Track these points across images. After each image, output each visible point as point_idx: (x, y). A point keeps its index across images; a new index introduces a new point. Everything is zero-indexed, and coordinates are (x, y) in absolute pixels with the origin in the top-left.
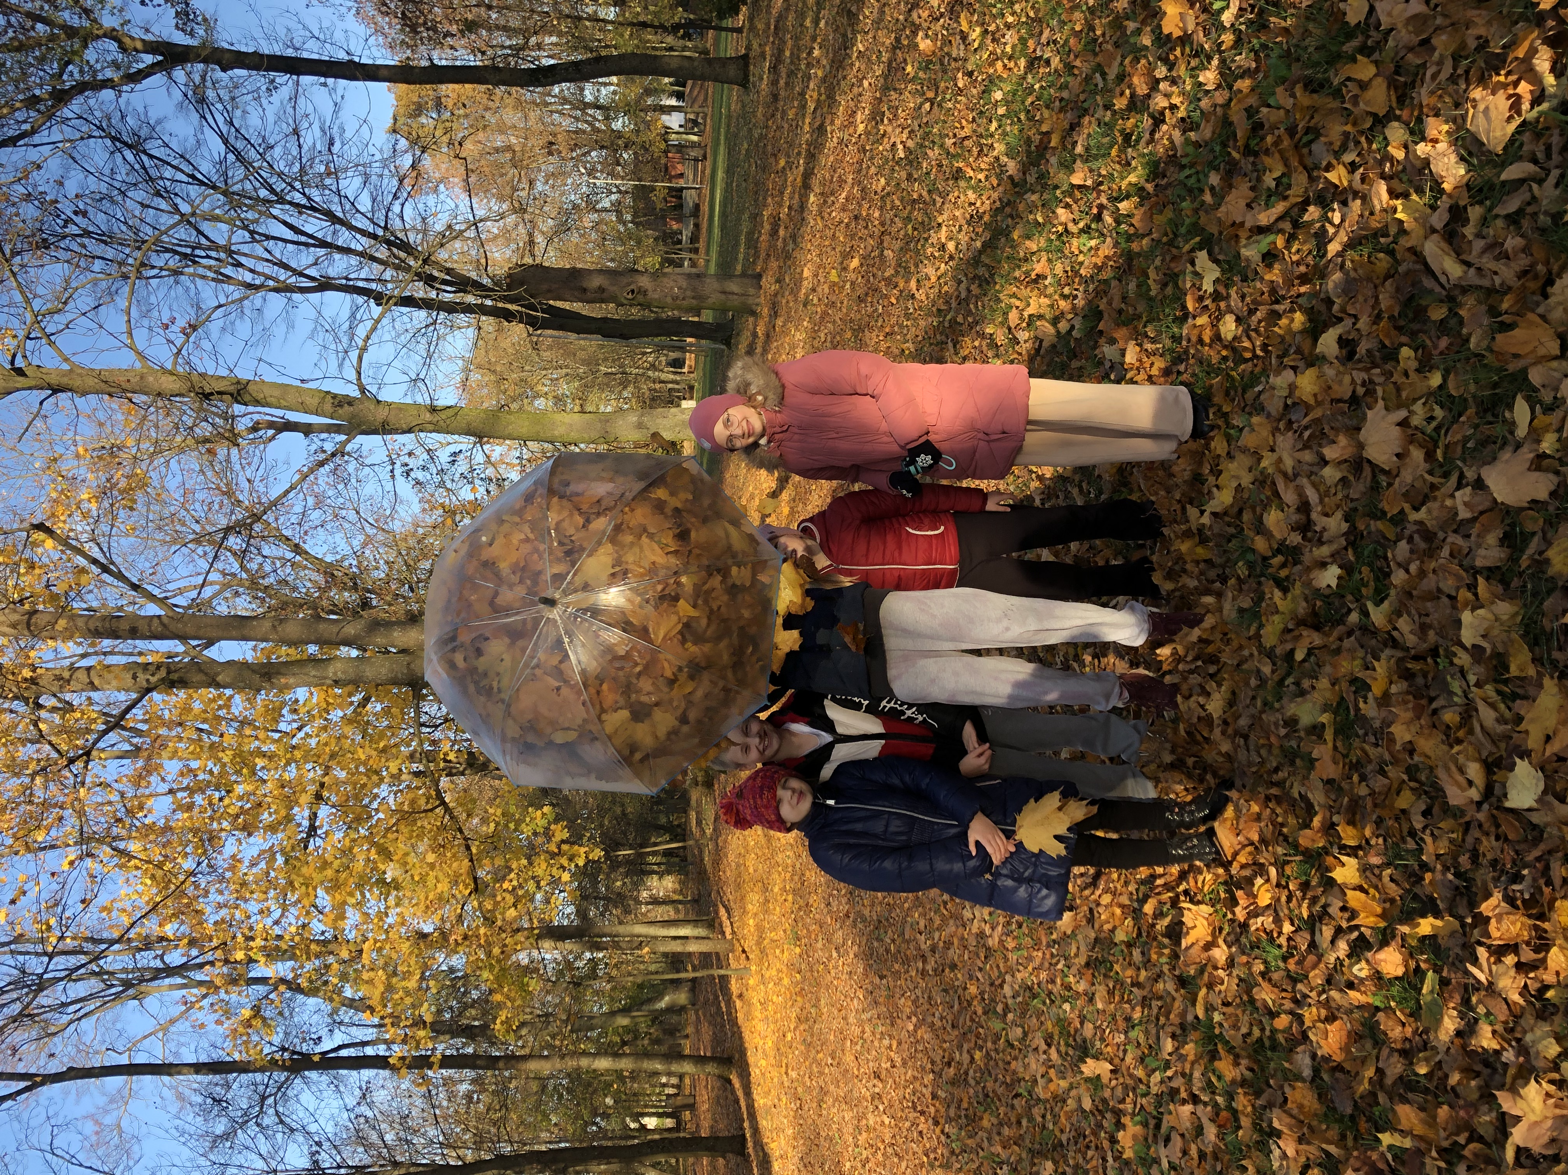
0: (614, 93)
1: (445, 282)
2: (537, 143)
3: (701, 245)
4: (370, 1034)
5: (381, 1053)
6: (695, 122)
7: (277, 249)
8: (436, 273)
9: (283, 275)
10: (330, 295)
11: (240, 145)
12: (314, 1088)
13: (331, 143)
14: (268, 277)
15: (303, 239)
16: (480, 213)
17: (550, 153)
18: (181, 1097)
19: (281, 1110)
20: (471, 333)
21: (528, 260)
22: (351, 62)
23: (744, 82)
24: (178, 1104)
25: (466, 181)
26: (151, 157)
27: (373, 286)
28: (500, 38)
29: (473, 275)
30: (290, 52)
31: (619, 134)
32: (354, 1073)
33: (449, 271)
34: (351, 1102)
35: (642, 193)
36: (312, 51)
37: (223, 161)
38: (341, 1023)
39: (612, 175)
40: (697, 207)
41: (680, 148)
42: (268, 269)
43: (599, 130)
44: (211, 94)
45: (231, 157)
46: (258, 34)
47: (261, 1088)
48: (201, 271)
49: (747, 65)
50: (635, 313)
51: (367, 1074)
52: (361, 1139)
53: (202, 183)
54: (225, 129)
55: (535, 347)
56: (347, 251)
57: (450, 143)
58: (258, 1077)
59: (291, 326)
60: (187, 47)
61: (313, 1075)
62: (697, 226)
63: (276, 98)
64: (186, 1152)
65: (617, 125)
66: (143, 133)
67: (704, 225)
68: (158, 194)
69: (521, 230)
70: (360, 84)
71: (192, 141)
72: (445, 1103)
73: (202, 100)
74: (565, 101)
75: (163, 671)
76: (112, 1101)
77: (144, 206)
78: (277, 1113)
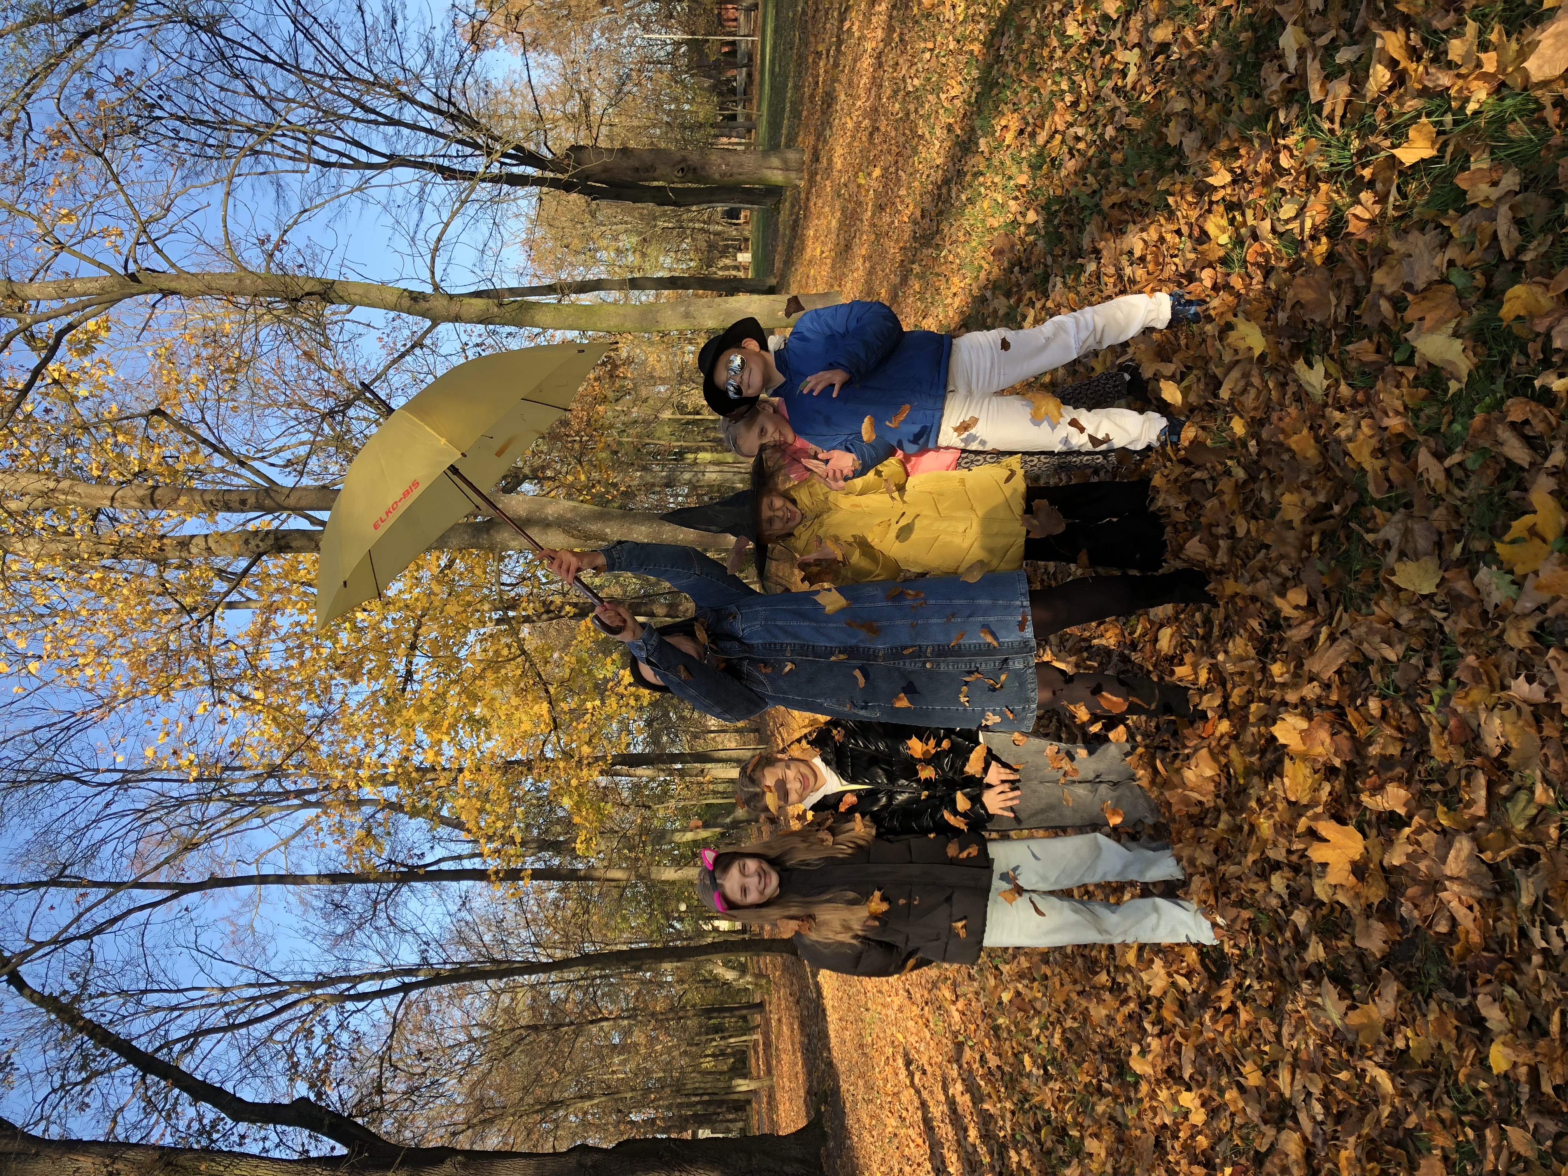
1: (507, 155)
4: (466, 849)
5: (477, 866)
7: (349, 127)
9: (355, 152)
10: (400, 171)
11: (307, 22)
12: (419, 896)
13: (394, 22)
14: (341, 154)
15: (373, 117)
18: (303, 902)
19: (392, 914)
20: (533, 205)
24: (302, 908)
25: (524, 54)
26: (226, 39)
27: (440, 161)
29: (533, 147)
32: (454, 884)
34: (453, 908)
37: (292, 40)
38: (440, 839)
40: (750, 57)
42: (339, 146)
45: (300, 36)
47: (374, 896)
48: (278, 150)
51: (465, 884)
52: (463, 940)
53: (275, 63)
54: (293, 8)
55: (594, 215)
56: (414, 127)
57: (507, 18)
58: (371, 886)
61: (419, 885)
62: (750, 75)
64: (314, 950)
66: (216, 14)
67: (757, 76)
72: (535, 909)
75: (271, 536)
76: (244, 905)
77: (222, 89)
78: (388, 917)
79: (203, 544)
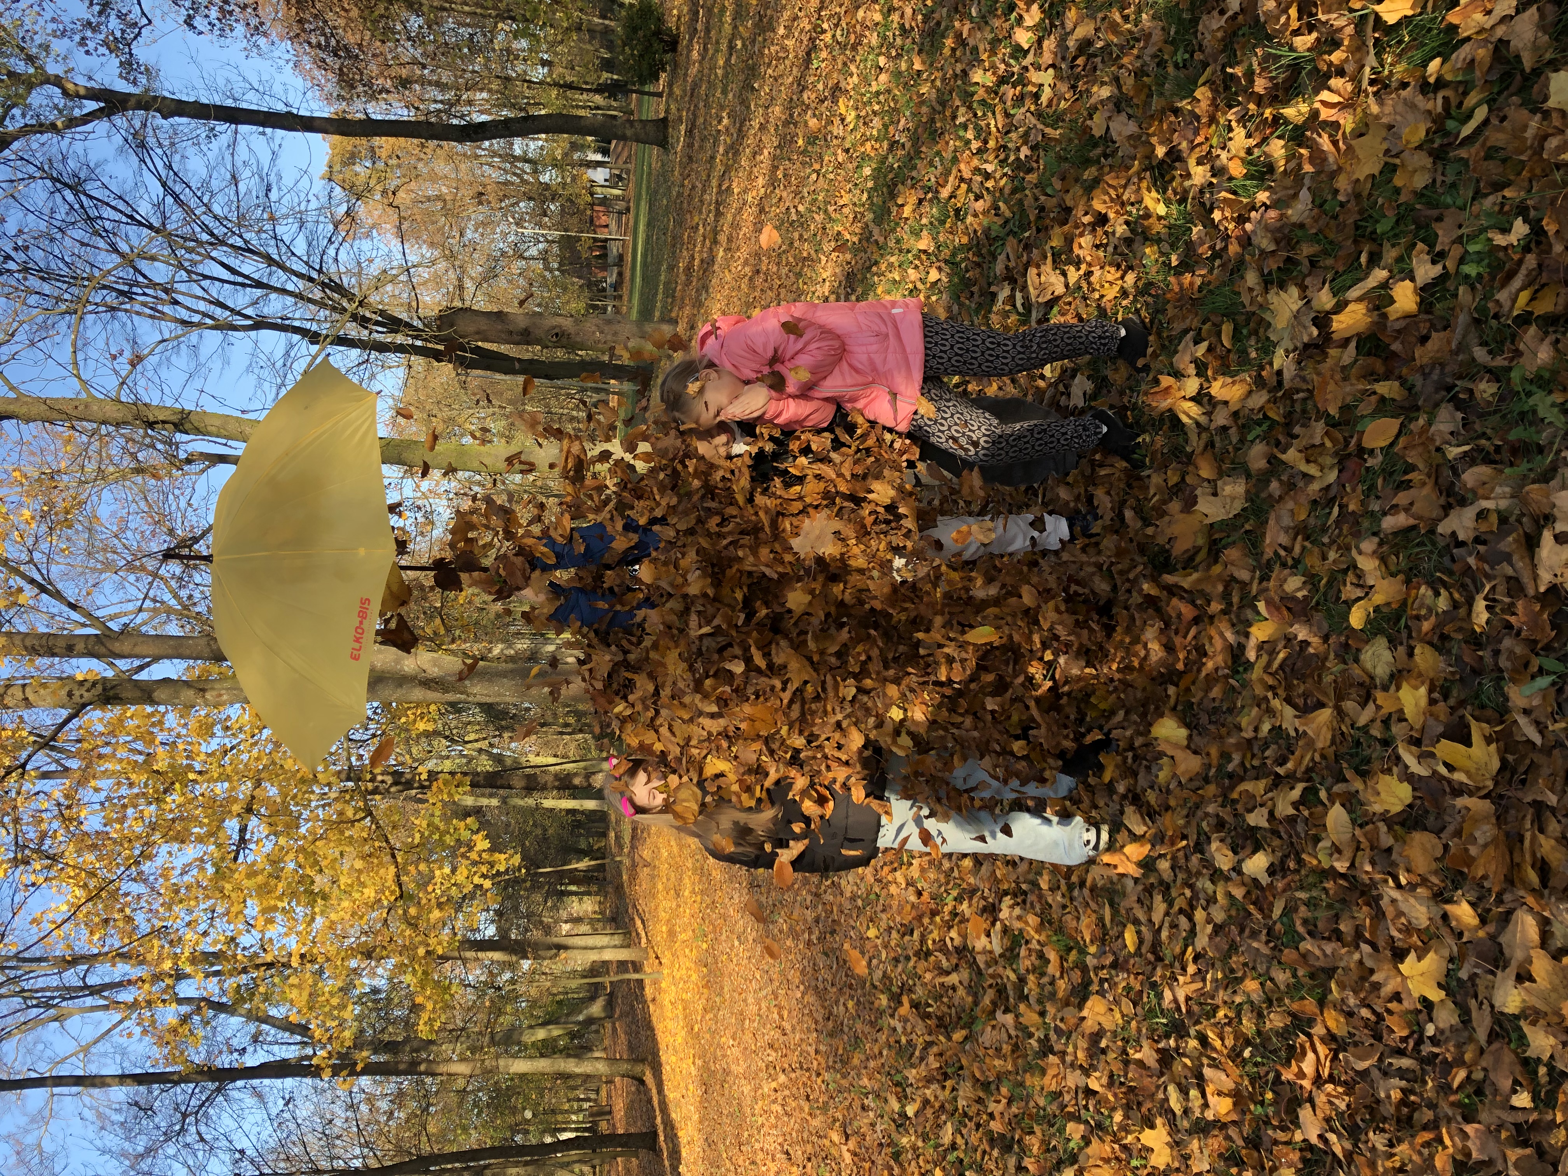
0: (542, 148)
1: (377, 323)
2: (467, 193)
3: (625, 291)
6: (620, 177)
7: (214, 289)
8: (368, 315)
9: (218, 312)
10: (265, 333)
11: (178, 188)
12: (236, 1104)
13: (269, 190)
14: (205, 315)
15: (240, 279)
16: (413, 258)
17: (480, 203)
19: (202, 1127)
20: (401, 372)
21: (458, 304)
22: (289, 113)
23: (663, 143)
25: (399, 228)
26: (91, 197)
27: (308, 325)
28: (433, 93)
29: (404, 316)
30: (229, 103)
31: (547, 187)
33: (382, 313)
35: (567, 243)
36: (251, 102)
37: (161, 203)
38: (264, 1041)
39: (541, 226)
40: (621, 257)
41: (605, 201)
42: (202, 306)
43: (526, 182)
44: (151, 141)
45: (169, 200)
46: (199, 83)
47: (183, 1107)
48: (137, 307)
49: (666, 127)
50: (560, 354)
53: (140, 224)
54: (163, 173)
55: (464, 385)
56: (283, 291)
57: (384, 192)
59: (226, 362)
60: (130, 95)
62: (620, 274)
63: (215, 144)
65: (545, 178)
66: (82, 176)
67: (627, 274)
68: (96, 233)
69: (452, 275)
70: (299, 134)
71: (130, 183)
73: (143, 145)
74: (495, 154)
75: (99, 687)
76: (33, 1121)
77: (83, 244)
78: (199, 1133)
79: (19, 695)
